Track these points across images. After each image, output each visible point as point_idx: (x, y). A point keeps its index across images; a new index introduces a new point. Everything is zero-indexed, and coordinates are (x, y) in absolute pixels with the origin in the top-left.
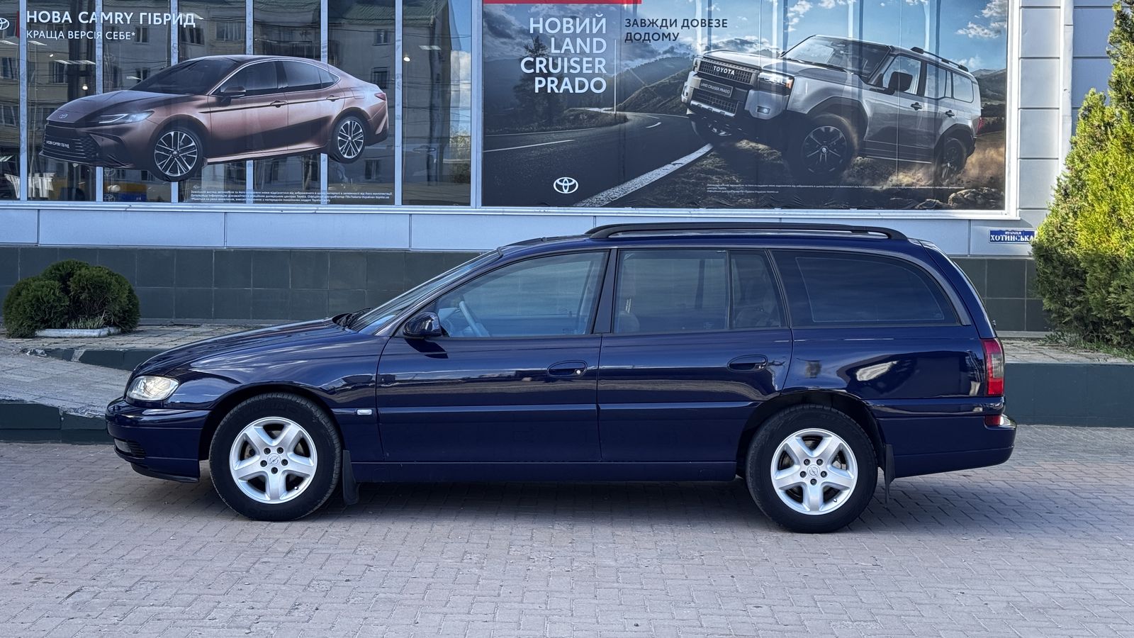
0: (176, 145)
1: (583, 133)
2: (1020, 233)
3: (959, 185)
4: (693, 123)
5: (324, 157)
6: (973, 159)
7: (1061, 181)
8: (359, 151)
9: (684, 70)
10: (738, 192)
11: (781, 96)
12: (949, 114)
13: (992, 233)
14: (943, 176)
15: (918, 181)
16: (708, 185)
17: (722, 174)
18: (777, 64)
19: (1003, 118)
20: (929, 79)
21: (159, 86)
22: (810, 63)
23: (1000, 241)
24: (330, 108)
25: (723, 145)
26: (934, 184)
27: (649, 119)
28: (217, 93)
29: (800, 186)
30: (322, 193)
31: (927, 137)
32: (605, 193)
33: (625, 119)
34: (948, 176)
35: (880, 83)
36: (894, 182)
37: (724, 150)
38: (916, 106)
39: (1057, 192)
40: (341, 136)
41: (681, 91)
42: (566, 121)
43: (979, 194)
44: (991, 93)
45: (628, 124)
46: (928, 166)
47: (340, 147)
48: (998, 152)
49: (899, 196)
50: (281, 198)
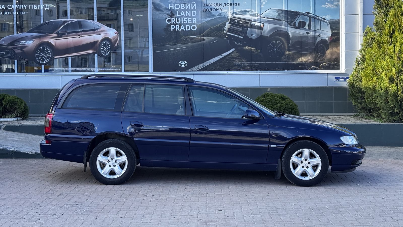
0: (43, 52)
1: (189, 45)
3: (324, 61)
4: (228, 41)
5: (96, 55)
6: (328, 52)
7: (357, 59)
8: (109, 53)
9: (224, 22)
10: (245, 65)
11: (259, 30)
12: (319, 36)
14: (318, 58)
15: (309, 60)
16: (234, 63)
17: (239, 59)
18: (258, 19)
19: (339, 37)
20: (312, 23)
21: (37, 31)
22: (270, 18)
23: (338, 81)
24: (98, 38)
25: (239, 48)
26: (315, 61)
27: (212, 39)
28: (58, 33)
29: (267, 62)
30: (96, 68)
31: (312, 44)
32: (197, 66)
33: (204, 40)
34: (319, 58)
35: (294, 25)
36: (300, 60)
37: (239, 50)
38: (308, 33)
39: (356, 63)
40: (102, 47)
41: (224, 29)
42: (182, 41)
43: (331, 64)
44: (334, 28)
45: (204, 41)
46: (312, 54)
47: (102, 51)
48: (337, 49)
49: (302, 65)
50: (81, 70)
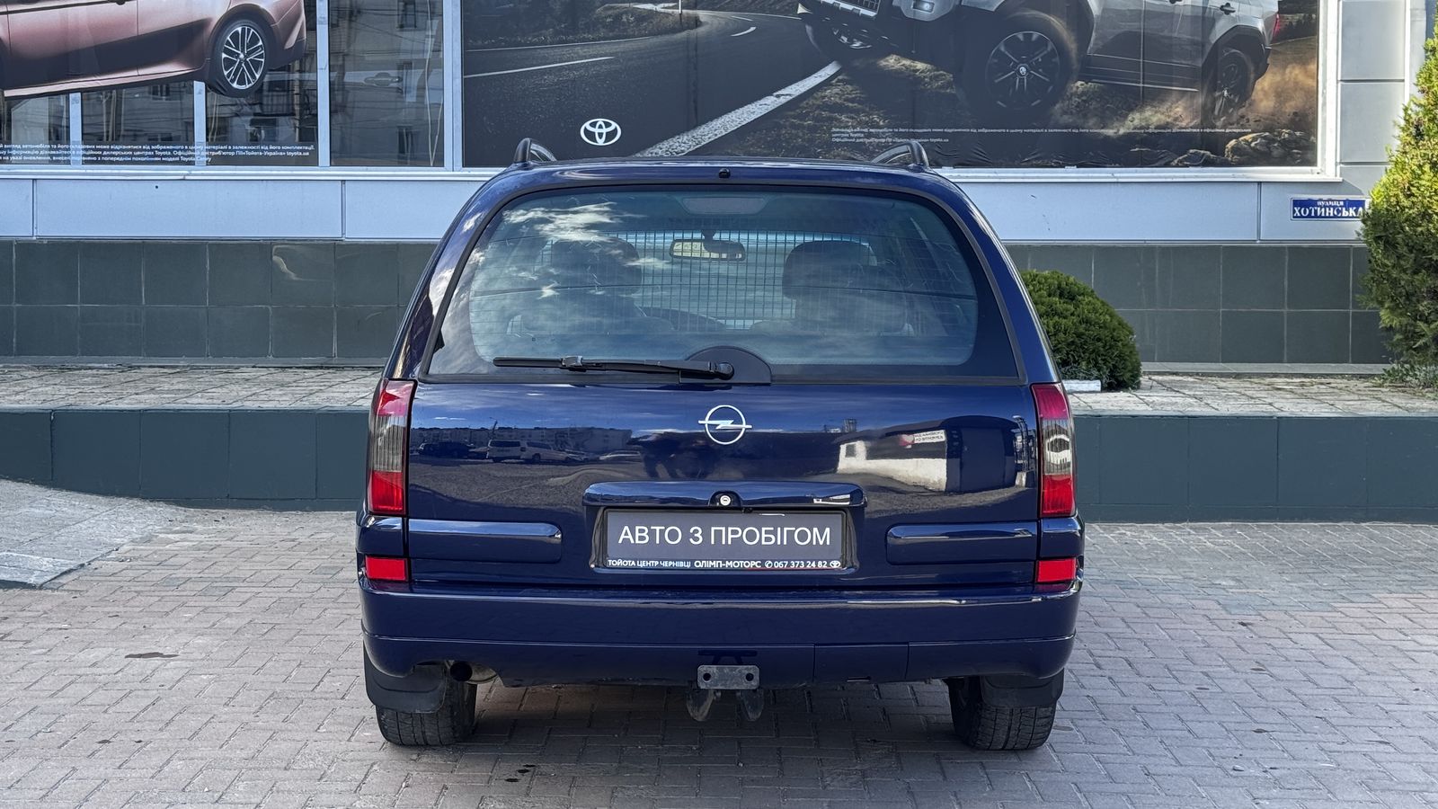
1: (627, 45)
2: (1342, 203)
3: (1243, 126)
4: (808, 28)
5: (199, 87)
6: (1265, 84)
7: (1409, 112)
8: (258, 76)
10: (883, 140)
12: (1226, 10)
13: (1297, 203)
14: (1216, 112)
15: (1176, 119)
16: (834, 130)
17: (857, 112)
19: (1314, 16)
23: (1309, 216)
25: (857, 63)
26: (1202, 126)
27: (736, 20)
29: (983, 130)
30: (196, 147)
31: (1189, 48)
32: (665, 145)
33: (697, 23)
34: (1224, 112)
36: (1136, 122)
37: (857, 71)
39: (1403, 130)
40: (227, 51)
42: (600, 26)
43: (1274, 141)
45: (701, 30)
46: (1193, 95)
47: (226, 70)
48: (1306, 72)
49: (1145, 146)
50: (128, 156)
